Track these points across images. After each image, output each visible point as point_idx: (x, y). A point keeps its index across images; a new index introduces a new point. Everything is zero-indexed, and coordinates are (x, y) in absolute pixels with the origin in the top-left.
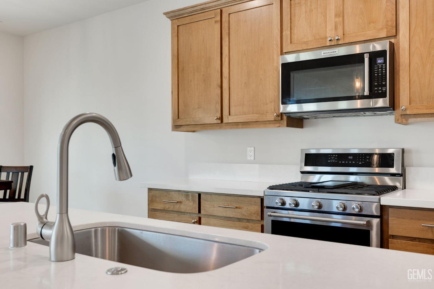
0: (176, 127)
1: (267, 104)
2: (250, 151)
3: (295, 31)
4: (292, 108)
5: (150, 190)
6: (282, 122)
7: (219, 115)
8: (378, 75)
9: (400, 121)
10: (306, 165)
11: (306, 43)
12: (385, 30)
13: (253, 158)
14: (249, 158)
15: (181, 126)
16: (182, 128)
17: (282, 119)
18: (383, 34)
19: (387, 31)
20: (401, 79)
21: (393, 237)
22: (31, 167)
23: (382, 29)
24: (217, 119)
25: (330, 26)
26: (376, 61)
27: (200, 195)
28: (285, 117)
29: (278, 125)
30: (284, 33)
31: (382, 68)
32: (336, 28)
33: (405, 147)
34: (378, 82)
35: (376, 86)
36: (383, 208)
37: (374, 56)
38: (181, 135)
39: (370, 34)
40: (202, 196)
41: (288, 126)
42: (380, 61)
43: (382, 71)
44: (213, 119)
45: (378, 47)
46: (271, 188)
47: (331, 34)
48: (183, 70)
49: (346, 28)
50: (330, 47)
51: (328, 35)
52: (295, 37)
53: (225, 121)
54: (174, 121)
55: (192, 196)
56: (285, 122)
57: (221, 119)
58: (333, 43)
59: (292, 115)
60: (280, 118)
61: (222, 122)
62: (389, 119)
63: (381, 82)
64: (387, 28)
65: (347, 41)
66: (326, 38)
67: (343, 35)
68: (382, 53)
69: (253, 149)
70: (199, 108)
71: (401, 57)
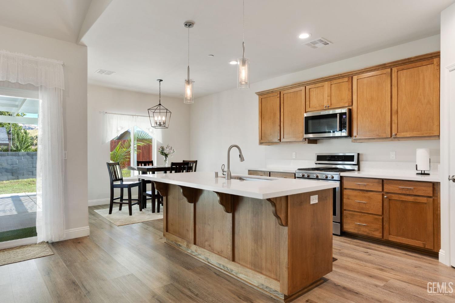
0: (261, 143)
1: (299, 134)
2: (294, 154)
3: (311, 102)
4: (311, 136)
5: (249, 171)
6: (306, 141)
7: (279, 139)
8: (343, 123)
9: (354, 142)
10: (317, 160)
11: (316, 107)
12: (347, 103)
13: (295, 157)
14: (293, 157)
15: (263, 143)
16: (263, 144)
17: (306, 140)
18: (347, 105)
19: (348, 104)
20: (354, 124)
21: (346, 189)
22: (197, 161)
23: (346, 103)
24: (278, 140)
25: (325, 101)
26: (342, 117)
27: (270, 173)
28: (307, 140)
29: (304, 143)
30: (306, 103)
31: (345, 120)
32: (328, 102)
33: (360, 152)
34: (343, 125)
35: (343, 127)
36: (341, 178)
37: (341, 114)
38: (263, 147)
39: (342, 105)
40: (271, 173)
41: (308, 143)
42: (344, 117)
43: (345, 121)
44: (276, 140)
45: (344, 111)
46: (299, 169)
47: (326, 104)
48: (264, 118)
49: (332, 102)
50: (325, 110)
51: (325, 104)
52: (311, 105)
53: (282, 140)
54: (260, 141)
55: (267, 173)
56: (307, 141)
57: (280, 140)
58: (327, 108)
59: (310, 139)
60: (305, 140)
61: (280, 141)
62: (349, 140)
63: (345, 125)
64: (348, 102)
65: (332, 107)
66: (324, 106)
67: (331, 104)
68: (345, 114)
69: (295, 153)
70: (270, 135)
71: (354, 115)
